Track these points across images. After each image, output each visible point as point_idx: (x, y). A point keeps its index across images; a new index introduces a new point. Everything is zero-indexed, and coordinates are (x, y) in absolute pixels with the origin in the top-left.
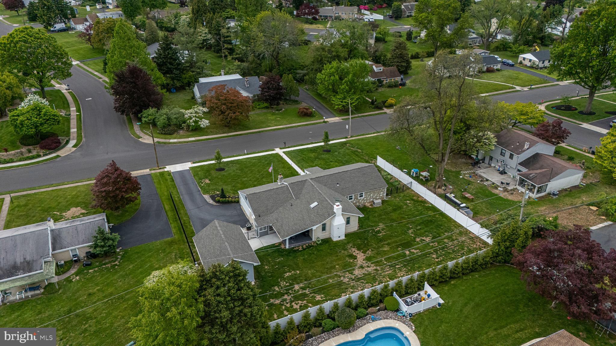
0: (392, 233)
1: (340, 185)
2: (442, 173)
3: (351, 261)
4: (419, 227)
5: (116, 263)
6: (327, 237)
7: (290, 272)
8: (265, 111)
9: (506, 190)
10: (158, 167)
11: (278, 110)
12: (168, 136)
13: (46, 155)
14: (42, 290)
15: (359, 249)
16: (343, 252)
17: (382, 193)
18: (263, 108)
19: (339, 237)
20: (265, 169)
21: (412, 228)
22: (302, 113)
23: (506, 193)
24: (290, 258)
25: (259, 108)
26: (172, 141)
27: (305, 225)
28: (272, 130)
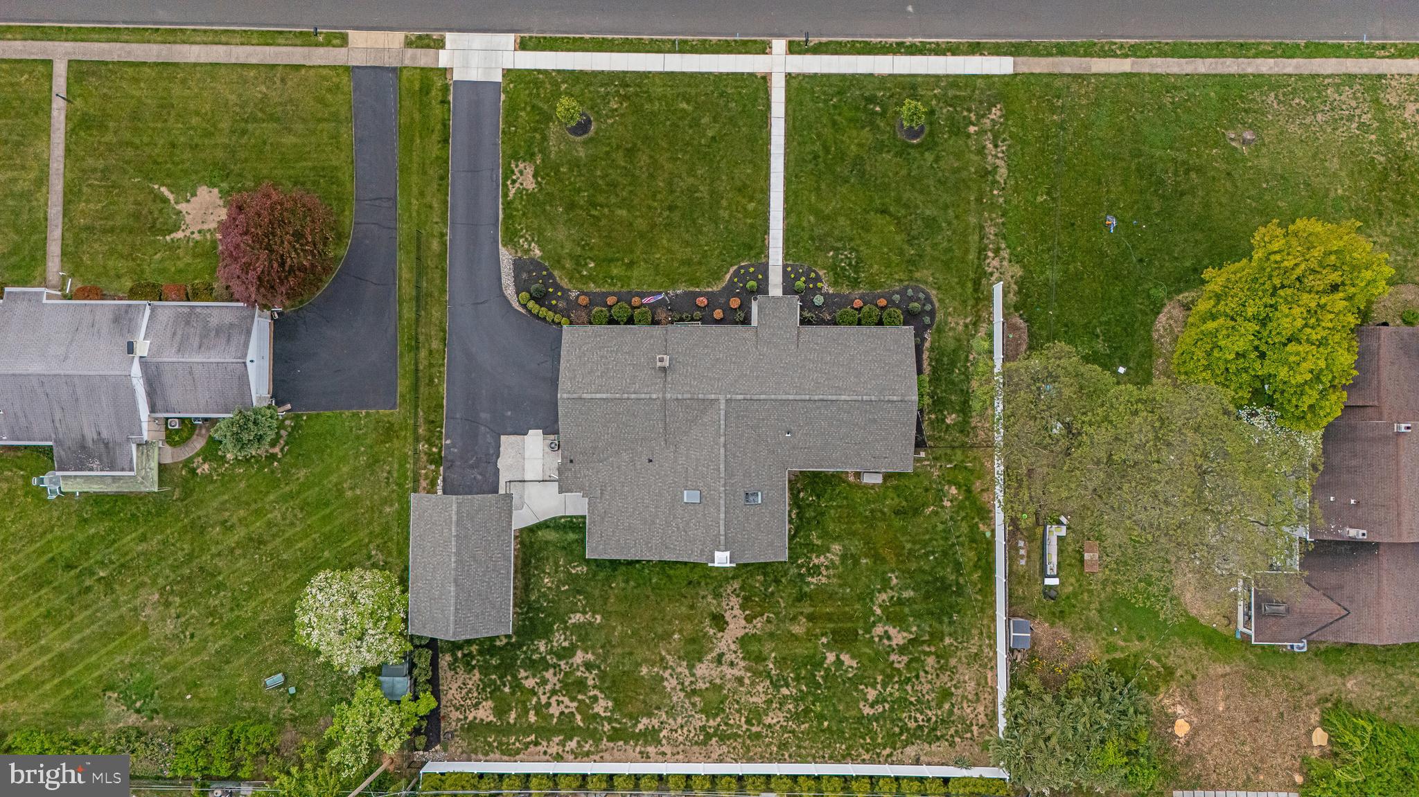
1: (793, 435)
3: (711, 632)
4: (907, 594)
5: (277, 451)
7: (584, 612)
15: (743, 607)
16: (710, 598)
21: (892, 588)
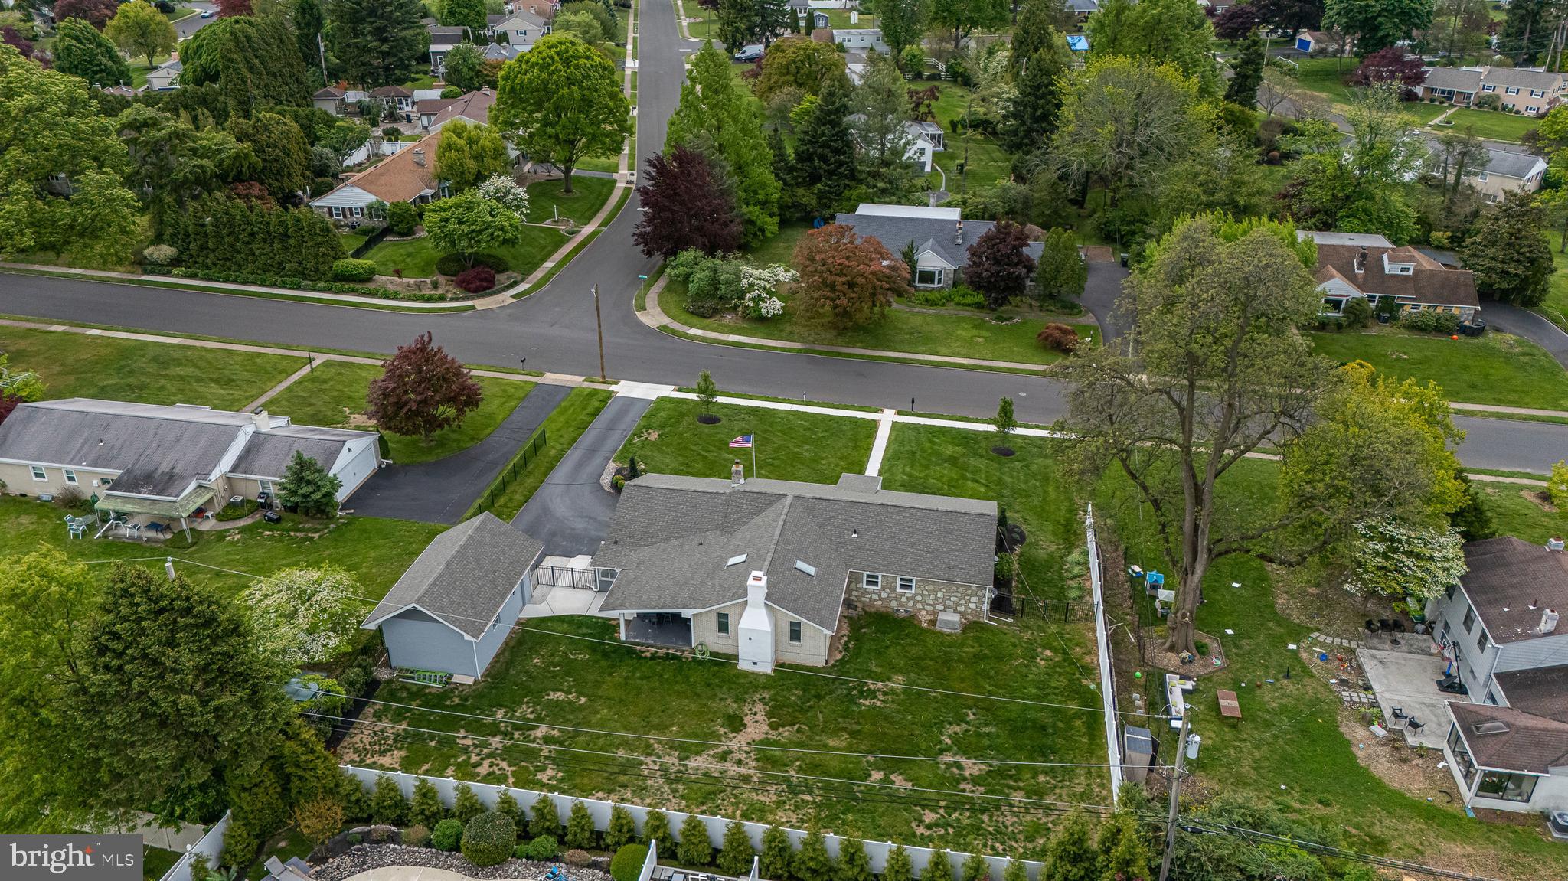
0: (898, 712)
1: (860, 536)
2: (1188, 606)
3: (722, 731)
4: (987, 730)
5: (317, 536)
6: (731, 651)
7: (568, 692)
8: (967, 312)
9: (1395, 741)
10: (604, 377)
11: (998, 319)
12: (695, 320)
13: (456, 299)
14: (169, 536)
15: (769, 715)
16: (729, 701)
17: (974, 599)
18: (969, 305)
19: (755, 663)
20: (799, 447)
21: (967, 723)
22: (1046, 339)
23: (1385, 751)
24: (604, 663)
25: (958, 304)
26: (693, 331)
27: (672, 598)
28: (931, 362)
